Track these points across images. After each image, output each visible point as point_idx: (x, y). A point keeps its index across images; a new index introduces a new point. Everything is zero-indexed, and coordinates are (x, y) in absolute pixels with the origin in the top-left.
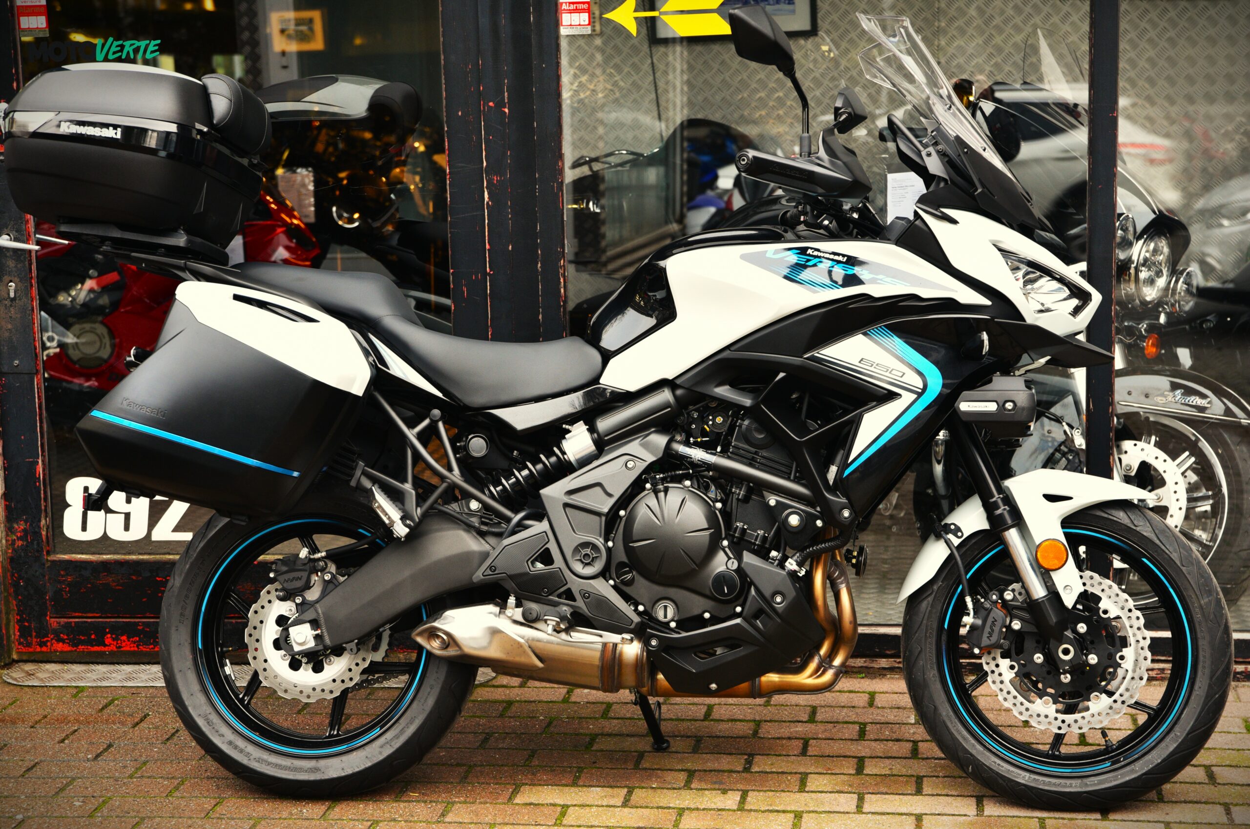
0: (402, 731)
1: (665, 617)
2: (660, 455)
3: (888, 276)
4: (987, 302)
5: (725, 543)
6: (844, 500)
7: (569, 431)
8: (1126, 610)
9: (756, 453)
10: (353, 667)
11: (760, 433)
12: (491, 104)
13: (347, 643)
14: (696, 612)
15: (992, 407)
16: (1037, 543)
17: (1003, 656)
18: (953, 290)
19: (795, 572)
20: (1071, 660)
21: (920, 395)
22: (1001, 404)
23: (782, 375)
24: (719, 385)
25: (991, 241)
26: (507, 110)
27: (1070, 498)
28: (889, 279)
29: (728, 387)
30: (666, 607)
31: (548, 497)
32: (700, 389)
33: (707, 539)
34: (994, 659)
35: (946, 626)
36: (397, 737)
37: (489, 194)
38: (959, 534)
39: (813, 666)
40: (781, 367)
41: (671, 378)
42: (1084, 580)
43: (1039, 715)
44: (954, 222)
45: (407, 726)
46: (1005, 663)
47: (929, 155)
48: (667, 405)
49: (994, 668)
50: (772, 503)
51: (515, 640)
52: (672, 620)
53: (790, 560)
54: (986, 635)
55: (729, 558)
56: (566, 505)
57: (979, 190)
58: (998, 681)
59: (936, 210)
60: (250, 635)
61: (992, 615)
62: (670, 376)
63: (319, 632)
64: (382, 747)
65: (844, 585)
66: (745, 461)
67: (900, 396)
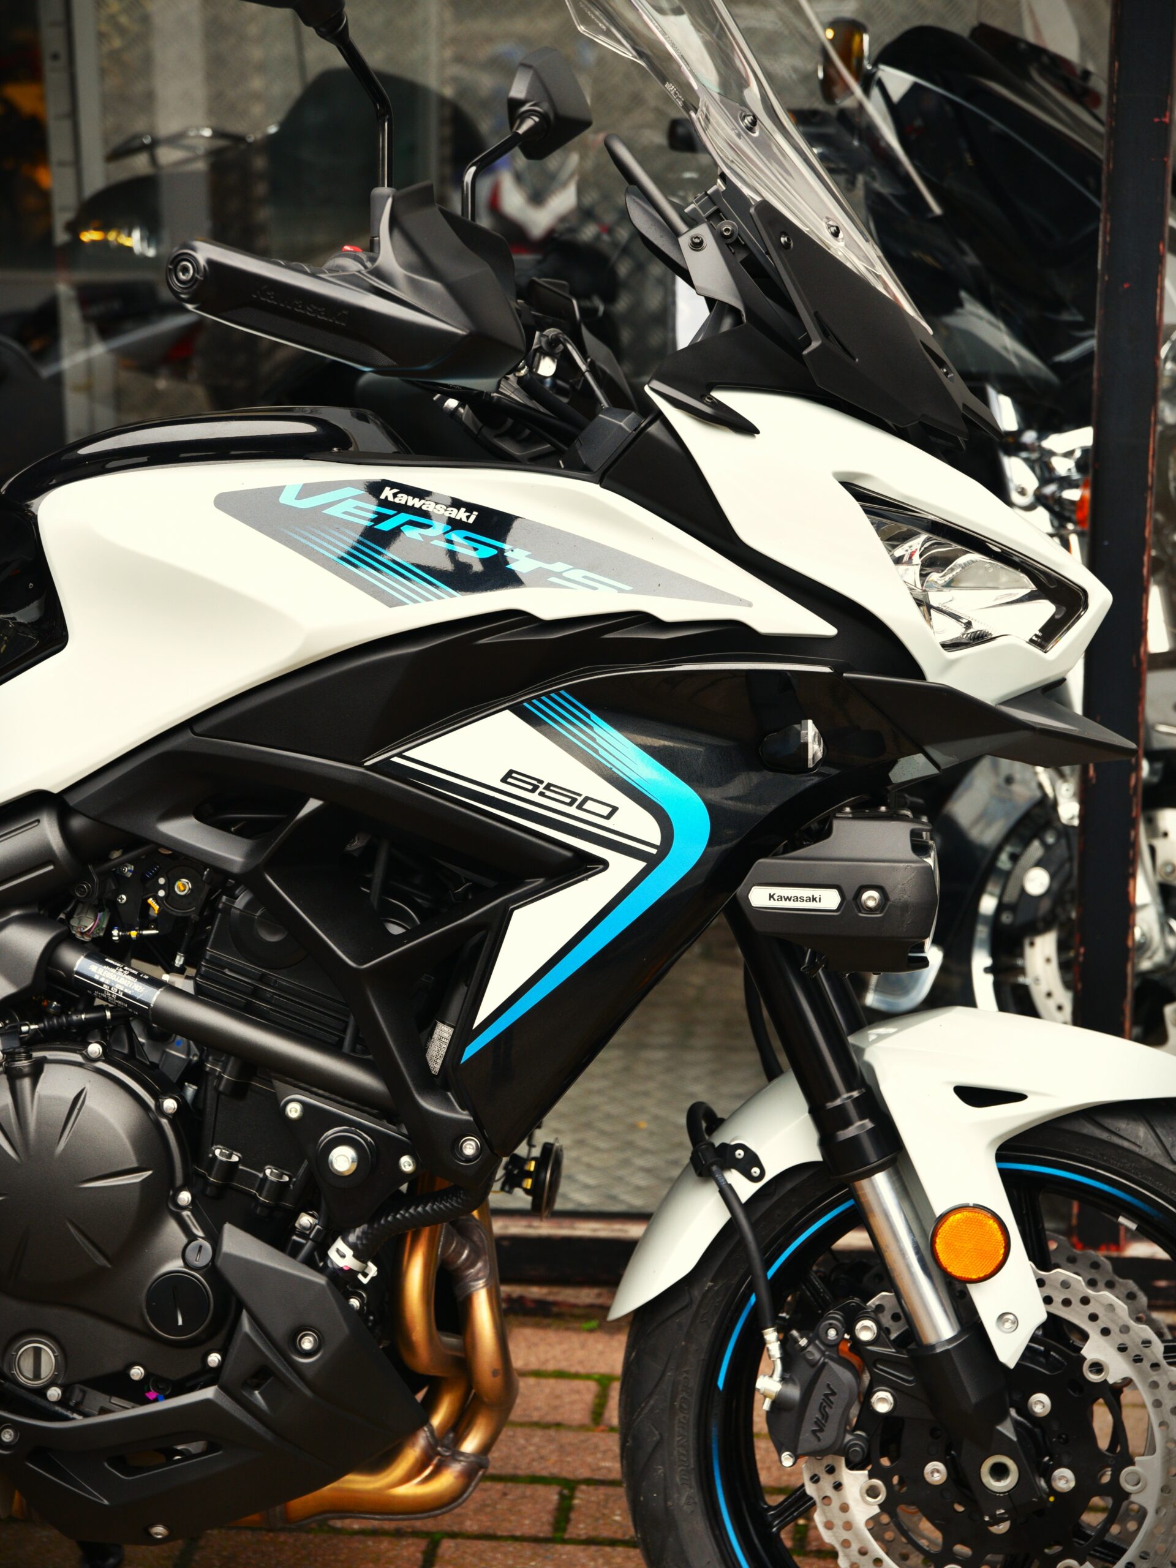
1: (37, 1375)
2: (30, 978)
3: (576, 566)
4: (825, 629)
5: (185, 1197)
6: (464, 1116)
8: (1146, 1364)
9: (262, 979)
11: (274, 932)
14: (111, 1365)
15: (830, 900)
16: (938, 1211)
17: (852, 1466)
18: (740, 602)
19: (351, 1273)
20: (1010, 1494)
21: (652, 862)
22: (850, 896)
23: (313, 804)
24: (169, 815)
25: (836, 475)
27: (1019, 1097)
28: (578, 574)
29: (192, 821)
30: (37, 1352)
32: (126, 823)
33: (136, 1194)
34: (831, 1470)
35: (721, 1383)
38: (756, 1171)
39: (411, 1455)
40: (316, 784)
41: (56, 791)
42: (1048, 1291)
44: (746, 428)
46: (855, 1481)
47: (697, 245)
48: (44, 856)
49: (830, 1492)
50: (294, 1111)
52: (52, 1383)
53: (339, 1244)
54: (808, 1426)
55: (192, 1237)
57: (815, 344)
58: (838, 1522)
59: (701, 399)
61: (824, 1379)
62: (54, 783)
65: (481, 1283)
66: (236, 997)
67: (604, 864)
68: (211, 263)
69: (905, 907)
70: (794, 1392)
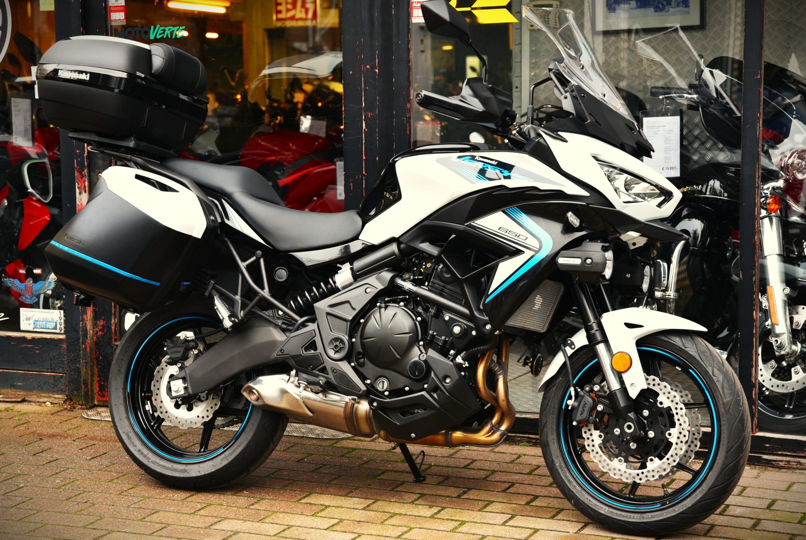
0: (234, 451)
1: (383, 388)
2: (386, 285)
3: (519, 174)
4: (587, 194)
5: (421, 343)
6: (487, 318)
7: (340, 269)
8: (674, 403)
9: (444, 287)
10: (209, 409)
11: (448, 274)
12: (368, 67)
13: (201, 393)
14: (400, 386)
15: (578, 261)
16: (614, 353)
17: (596, 429)
18: (562, 185)
19: (461, 364)
20: (631, 433)
21: (537, 252)
22: (583, 260)
23: (453, 236)
24: (422, 242)
25: (591, 154)
26: (377, 71)
27: (642, 326)
28: (520, 177)
29: (428, 243)
30: (383, 382)
31: (318, 308)
32: (412, 244)
33: (408, 340)
34: (589, 430)
35: (563, 407)
36: (231, 454)
37: (365, 124)
38: (573, 347)
39: (487, 428)
40: (454, 231)
41: (397, 237)
42: (648, 382)
43: (615, 469)
44: (564, 141)
45: (237, 448)
46: (596, 433)
47: (566, 98)
48: (393, 254)
49: (589, 436)
50: (447, 318)
51: (294, 397)
52: (386, 391)
53: (459, 357)
54: (579, 413)
55: (422, 353)
56: (328, 314)
57: (589, 121)
58: (591, 445)
59: (553, 133)
60: (154, 386)
61: (584, 400)
62: (397, 235)
63: (186, 385)
64: (222, 460)
65: (501, 376)
66: (438, 291)
67: (524, 252)
68: (425, 95)
69: (597, 264)
70: (576, 404)
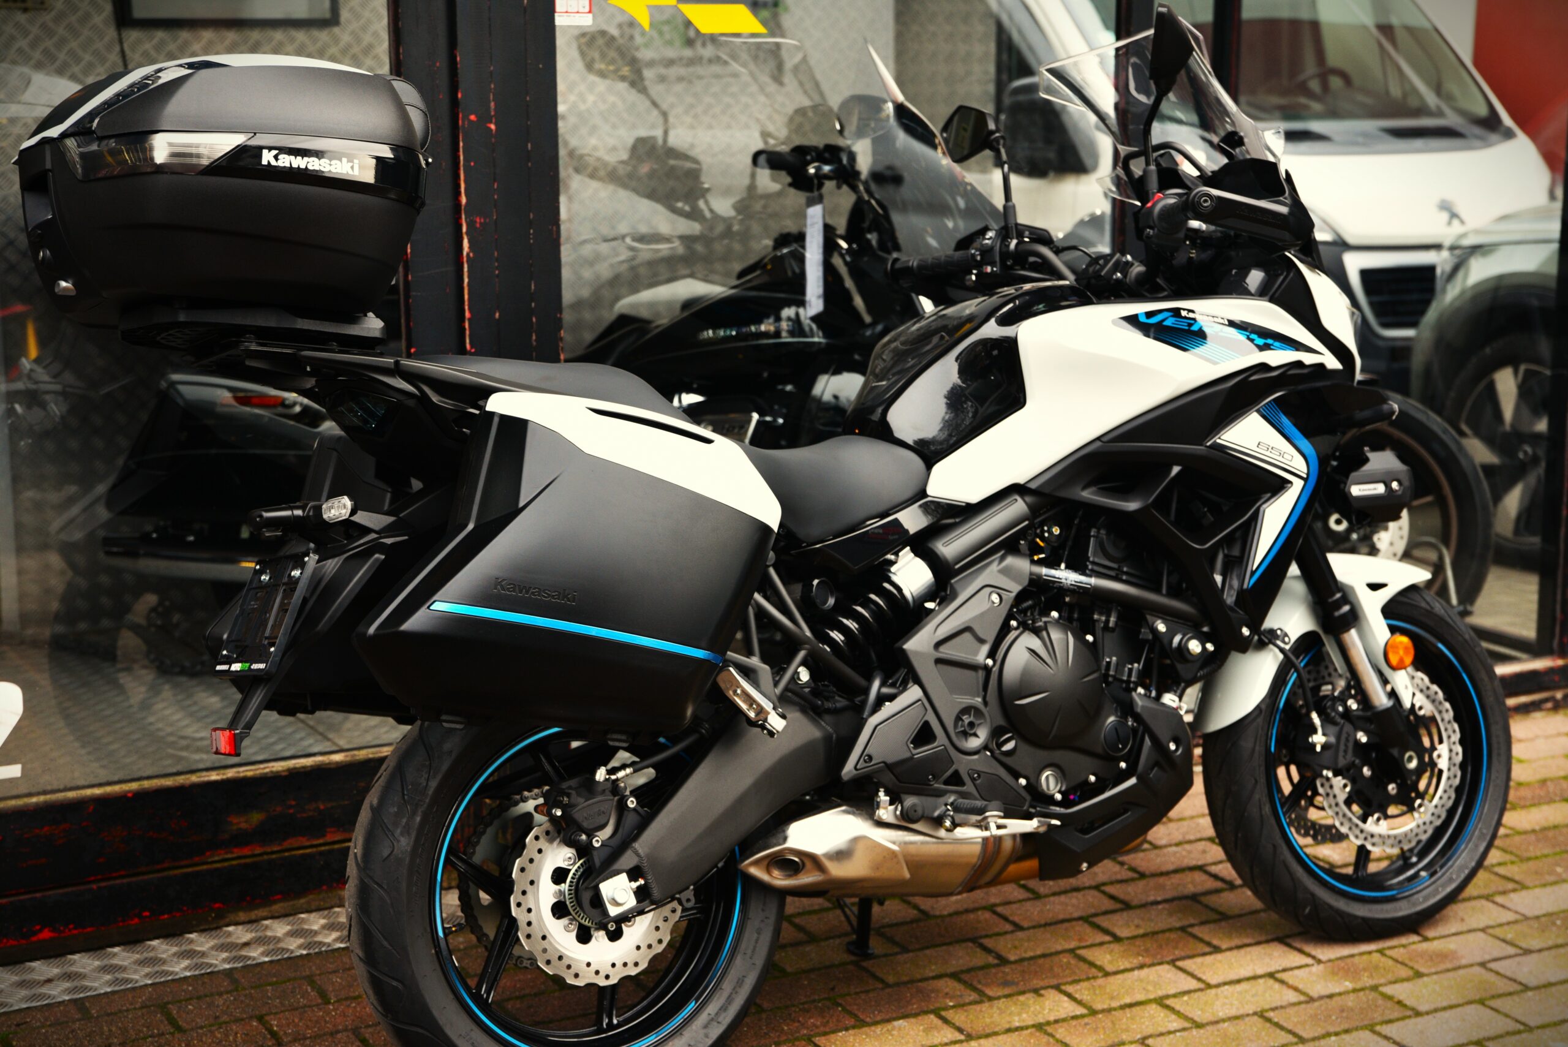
0: (730, 1000)
1: (1049, 788)
2: (1026, 582)
4: (1339, 366)
6: (1244, 616)
8: (1437, 704)
10: (660, 924)
12: (473, 117)
13: (680, 893)
14: (1079, 776)
15: (1382, 488)
16: (1383, 641)
21: (1306, 480)
22: (1388, 485)
23: (1176, 469)
26: (493, 127)
27: (1386, 585)
29: (1094, 489)
30: (1052, 776)
31: (916, 653)
32: (1062, 494)
35: (1273, 749)
36: (723, 1009)
37: (470, 242)
38: (1286, 639)
40: (1177, 458)
41: (1023, 483)
43: (1372, 836)
45: (734, 992)
46: (1338, 782)
48: (1021, 519)
49: (1329, 790)
50: (1163, 628)
51: (889, 849)
52: (1056, 792)
54: (1341, 753)
56: (939, 661)
62: (1021, 479)
63: (641, 882)
64: (706, 1027)
67: (1291, 482)
70: (1332, 740)
